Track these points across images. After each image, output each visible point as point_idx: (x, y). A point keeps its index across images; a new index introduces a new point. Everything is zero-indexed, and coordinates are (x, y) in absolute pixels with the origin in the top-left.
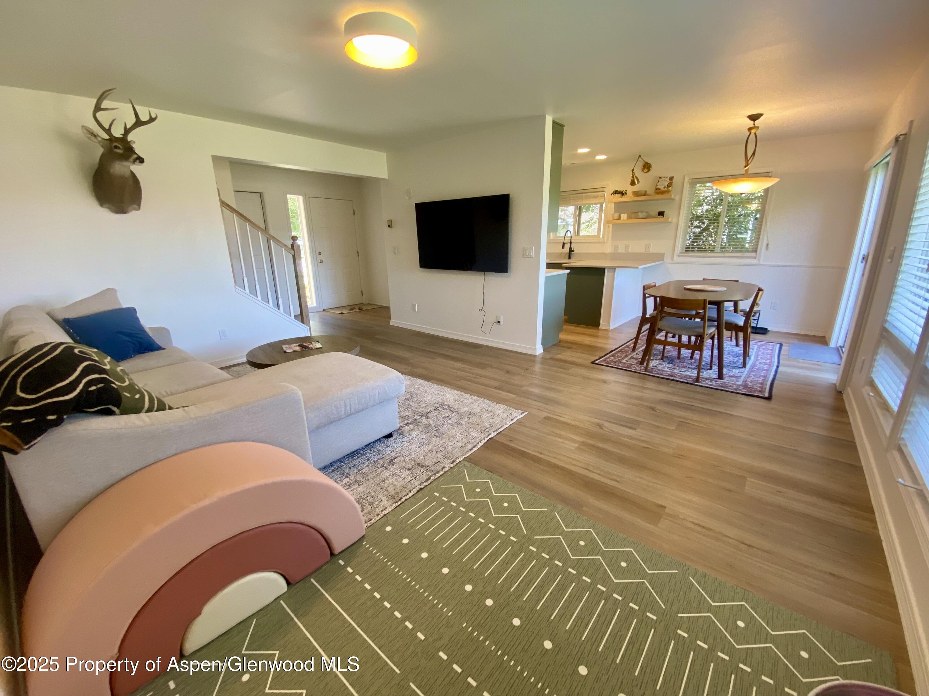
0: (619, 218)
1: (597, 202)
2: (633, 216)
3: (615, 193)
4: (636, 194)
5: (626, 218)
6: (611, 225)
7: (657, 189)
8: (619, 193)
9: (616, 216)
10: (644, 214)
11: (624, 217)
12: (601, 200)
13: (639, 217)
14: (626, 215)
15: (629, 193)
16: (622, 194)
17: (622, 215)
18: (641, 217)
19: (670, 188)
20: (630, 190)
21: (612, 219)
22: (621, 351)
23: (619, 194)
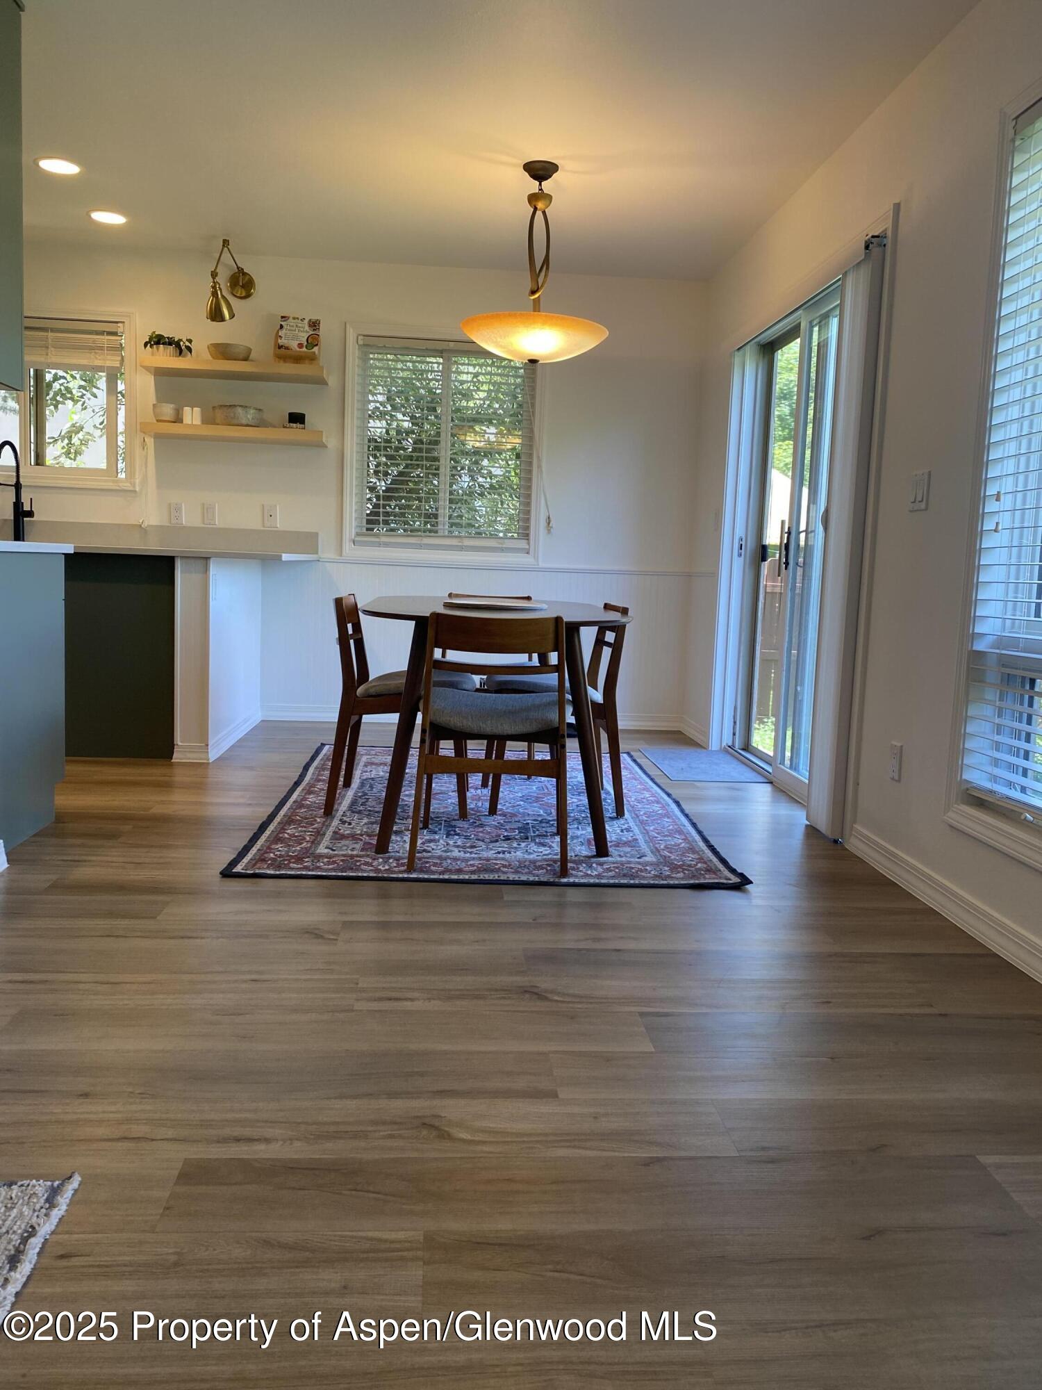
0: (178, 419)
1: (98, 363)
2: (219, 415)
3: (158, 343)
4: (222, 351)
5: (197, 421)
6: (150, 441)
7: (280, 347)
8: (170, 344)
9: (168, 410)
10: (250, 415)
11: (192, 416)
12: (112, 361)
13: (235, 422)
14: (197, 410)
15: (201, 347)
16: (179, 347)
17: (187, 410)
18: (244, 422)
19: (316, 349)
20: (203, 335)
21: (155, 422)
22: (289, 820)
23: (171, 348)
